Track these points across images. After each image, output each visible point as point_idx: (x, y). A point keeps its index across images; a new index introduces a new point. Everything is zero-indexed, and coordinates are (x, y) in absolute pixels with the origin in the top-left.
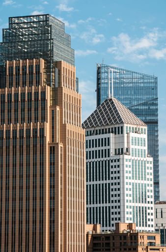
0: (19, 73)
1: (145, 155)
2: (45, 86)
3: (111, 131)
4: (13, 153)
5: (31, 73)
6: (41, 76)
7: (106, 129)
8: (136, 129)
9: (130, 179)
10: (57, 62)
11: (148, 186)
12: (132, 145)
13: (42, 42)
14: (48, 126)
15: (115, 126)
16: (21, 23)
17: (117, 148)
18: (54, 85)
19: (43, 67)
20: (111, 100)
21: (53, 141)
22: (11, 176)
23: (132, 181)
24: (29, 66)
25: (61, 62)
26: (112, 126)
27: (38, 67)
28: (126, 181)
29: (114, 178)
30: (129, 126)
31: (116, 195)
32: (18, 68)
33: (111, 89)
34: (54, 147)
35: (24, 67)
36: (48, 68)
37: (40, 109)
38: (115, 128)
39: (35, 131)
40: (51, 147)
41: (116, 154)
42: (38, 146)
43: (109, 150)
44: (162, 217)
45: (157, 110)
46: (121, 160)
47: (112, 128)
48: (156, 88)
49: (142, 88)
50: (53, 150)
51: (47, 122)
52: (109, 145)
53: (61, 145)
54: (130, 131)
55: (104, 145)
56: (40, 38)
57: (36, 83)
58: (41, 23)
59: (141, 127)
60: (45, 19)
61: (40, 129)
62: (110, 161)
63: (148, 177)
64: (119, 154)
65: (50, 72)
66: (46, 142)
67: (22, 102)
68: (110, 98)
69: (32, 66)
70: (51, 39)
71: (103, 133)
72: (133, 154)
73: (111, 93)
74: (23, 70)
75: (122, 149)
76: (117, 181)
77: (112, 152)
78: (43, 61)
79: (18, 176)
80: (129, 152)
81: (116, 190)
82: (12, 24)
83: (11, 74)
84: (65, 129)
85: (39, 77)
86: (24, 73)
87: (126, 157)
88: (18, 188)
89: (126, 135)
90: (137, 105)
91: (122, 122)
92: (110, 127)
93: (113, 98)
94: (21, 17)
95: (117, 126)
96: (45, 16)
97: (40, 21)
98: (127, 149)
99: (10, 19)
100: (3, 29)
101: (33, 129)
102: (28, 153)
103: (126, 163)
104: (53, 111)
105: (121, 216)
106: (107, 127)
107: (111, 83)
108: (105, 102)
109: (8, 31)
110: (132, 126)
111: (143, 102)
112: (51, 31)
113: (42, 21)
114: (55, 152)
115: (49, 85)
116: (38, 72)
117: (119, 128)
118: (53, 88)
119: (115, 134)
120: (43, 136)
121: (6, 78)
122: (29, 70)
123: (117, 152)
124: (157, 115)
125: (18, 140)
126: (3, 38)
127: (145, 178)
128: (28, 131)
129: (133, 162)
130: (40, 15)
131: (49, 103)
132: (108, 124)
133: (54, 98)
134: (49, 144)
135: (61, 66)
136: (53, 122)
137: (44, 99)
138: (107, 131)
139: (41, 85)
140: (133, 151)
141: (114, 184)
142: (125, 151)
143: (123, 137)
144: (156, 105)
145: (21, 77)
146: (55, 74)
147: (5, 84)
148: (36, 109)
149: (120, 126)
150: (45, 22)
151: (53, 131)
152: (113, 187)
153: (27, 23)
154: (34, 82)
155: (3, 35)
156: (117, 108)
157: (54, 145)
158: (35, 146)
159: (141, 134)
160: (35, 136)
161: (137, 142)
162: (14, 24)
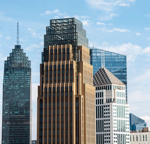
0: (56, 53)
1: (124, 103)
2: (73, 61)
3: (104, 88)
4: (53, 101)
5: (64, 53)
6: (70, 55)
7: (101, 87)
8: (119, 87)
9: (116, 117)
10: (79, 46)
11: (126, 121)
12: (117, 96)
13: (70, 35)
14: (74, 85)
15: (106, 85)
16: (57, 23)
17: (108, 98)
18: (78, 60)
19: (71, 49)
20: (103, 69)
21: (77, 94)
22: (52, 115)
23: (117, 119)
24: (63, 49)
25: (82, 46)
26: (105, 85)
27: (68, 49)
28: (113, 118)
29: (106, 117)
30: (115, 85)
31: (107, 127)
32: (56, 50)
33: (103, 63)
34: (78, 98)
35: (60, 49)
36: (74, 50)
37: (69, 75)
38: (107, 86)
39: (67, 88)
40: (76, 98)
41: (107, 102)
42: (69, 97)
43: (103, 99)
44: (137, 140)
45: (126, 75)
46: (110, 106)
47: (105, 87)
48: (126, 62)
49: (117, 62)
50: (78, 99)
51: (74, 82)
52: (102, 96)
53: (82, 97)
54: (115, 88)
55: (99, 96)
56: (69, 32)
57: (67, 59)
58: (70, 23)
59: (122, 86)
60: (72, 21)
61: (70, 87)
62: (104, 106)
63: (126, 116)
64: (109, 102)
65: (75, 52)
66: (73, 95)
67: (58, 70)
68: (102, 68)
69: (65, 49)
70: (76, 33)
71: (99, 89)
72: (117, 102)
73: (103, 65)
74: (59, 51)
75: (111, 99)
76: (108, 118)
77: (105, 101)
78: (71, 45)
79: (56, 115)
80: (115, 101)
81: (107, 124)
82: (52, 24)
83: (52, 54)
84: (85, 87)
85: (69, 55)
86: (60, 53)
87: (113, 104)
88: (56, 122)
89: (113, 91)
90: (114, 73)
91: (111, 83)
92: (103, 86)
93: (104, 68)
94: (57, 20)
95: (107, 85)
96: (72, 19)
97: (69, 22)
98: (114, 99)
99: (51, 21)
100: (47, 27)
101: (66, 87)
102: (62, 101)
103: (113, 108)
104: (77, 76)
105: (110, 140)
106: (101, 86)
107: (103, 59)
108: (99, 70)
109: (50, 28)
110: (116, 85)
111: (118, 70)
112: (76, 28)
113: (70, 22)
114: (79, 101)
115: (75, 60)
116: (68, 52)
117: (109, 86)
118: (77, 62)
119: (107, 90)
120: (71, 91)
121: (48, 56)
122: (63, 51)
123: (108, 101)
124: (126, 79)
125: (56, 93)
126: (47, 32)
127: (125, 116)
128: (62, 88)
129: (117, 107)
130: (69, 19)
131: (75, 71)
132: (102, 84)
133: (78, 68)
134: (75, 96)
135: (82, 49)
136: (77, 82)
137: (72, 69)
138: (102, 88)
139: (70, 60)
140: (117, 100)
141: (106, 120)
142: (112, 100)
143: (112, 92)
144: (126, 72)
145: (58, 55)
146: (78, 53)
147: (48, 60)
148: (67, 75)
149: (110, 85)
150: (72, 23)
151: (77, 88)
152: (106, 122)
153: (61, 23)
154: (66, 58)
155: (47, 30)
156: (107, 74)
157: (78, 97)
158: (67, 97)
159: (122, 90)
160: (67, 91)
161: (120, 95)
162: (53, 23)
